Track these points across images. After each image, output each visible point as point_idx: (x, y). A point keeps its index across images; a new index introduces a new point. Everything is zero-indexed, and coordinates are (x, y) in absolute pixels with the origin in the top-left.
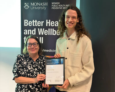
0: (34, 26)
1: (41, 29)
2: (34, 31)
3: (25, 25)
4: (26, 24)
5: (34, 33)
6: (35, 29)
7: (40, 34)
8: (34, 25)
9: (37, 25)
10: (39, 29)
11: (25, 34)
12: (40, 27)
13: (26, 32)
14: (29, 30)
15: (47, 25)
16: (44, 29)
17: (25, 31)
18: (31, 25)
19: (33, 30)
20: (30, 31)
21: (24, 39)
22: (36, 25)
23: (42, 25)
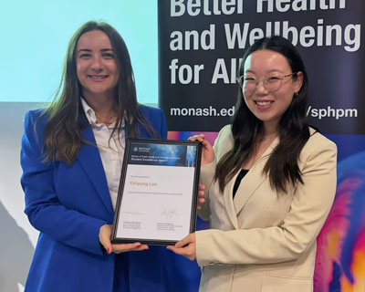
0: (209, 13)
1: (237, 26)
2: (208, 37)
3: (173, 14)
4: (178, 9)
5: (208, 43)
6: (213, 27)
7: (231, 45)
8: (207, 12)
9: (220, 9)
10: (227, 26)
11: (173, 48)
12: (233, 19)
13: (180, 40)
14: (188, 34)
15: (260, 9)
16: (247, 25)
17: (172, 35)
18: (198, 11)
19: (205, 33)
20: (192, 37)
21: (170, 67)
22: (217, 12)
23: (240, 11)
